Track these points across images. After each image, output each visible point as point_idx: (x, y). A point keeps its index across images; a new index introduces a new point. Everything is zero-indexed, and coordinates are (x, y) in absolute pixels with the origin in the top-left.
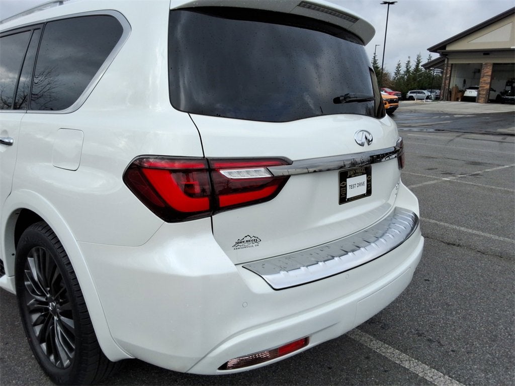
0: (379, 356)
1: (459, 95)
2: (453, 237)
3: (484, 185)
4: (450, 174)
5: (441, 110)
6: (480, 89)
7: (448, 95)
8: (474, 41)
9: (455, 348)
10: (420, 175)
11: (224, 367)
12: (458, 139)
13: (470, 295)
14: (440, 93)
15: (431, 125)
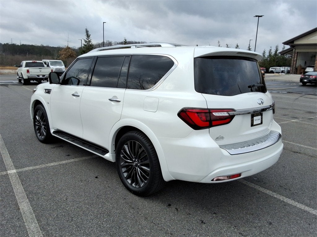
0: (263, 193)
1: (302, 71)
2: (297, 149)
3: (315, 124)
4: (296, 118)
5: (291, 80)
6: (315, 67)
7: (295, 70)
8: (311, 39)
9: (296, 192)
10: (279, 118)
11: (213, 180)
12: (301, 98)
13: (304, 173)
14: (290, 69)
15: (285, 89)
